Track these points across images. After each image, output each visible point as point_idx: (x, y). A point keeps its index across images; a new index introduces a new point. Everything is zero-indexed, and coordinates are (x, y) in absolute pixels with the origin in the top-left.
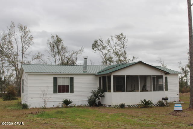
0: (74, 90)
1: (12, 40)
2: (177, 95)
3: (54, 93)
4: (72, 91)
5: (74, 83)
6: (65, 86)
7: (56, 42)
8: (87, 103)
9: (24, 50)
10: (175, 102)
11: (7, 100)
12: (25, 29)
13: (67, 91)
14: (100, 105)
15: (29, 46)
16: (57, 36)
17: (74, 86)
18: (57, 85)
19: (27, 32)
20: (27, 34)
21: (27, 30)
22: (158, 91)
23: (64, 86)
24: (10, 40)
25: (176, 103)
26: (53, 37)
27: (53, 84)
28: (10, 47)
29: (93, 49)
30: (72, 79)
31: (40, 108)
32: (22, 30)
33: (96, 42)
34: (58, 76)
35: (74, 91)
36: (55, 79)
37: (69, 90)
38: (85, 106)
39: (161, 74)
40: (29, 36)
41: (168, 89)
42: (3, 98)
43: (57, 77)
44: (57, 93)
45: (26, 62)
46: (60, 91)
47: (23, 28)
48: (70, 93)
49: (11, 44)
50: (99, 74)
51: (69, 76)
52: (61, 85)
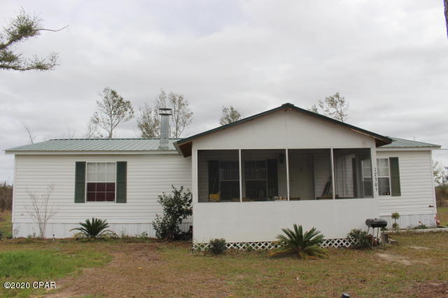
0: (128, 194)
2: (430, 206)
3: (76, 202)
4: (122, 199)
5: (128, 177)
6: (104, 183)
10: (423, 227)
13: (111, 198)
17: (128, 184)
18: (84, 183)
19: (183, 105)
20: (182, 108)
22: (362, 197)
23: (101, 186)
25: (425, 230)
27: (74, 180)
30: (122, 168)
34: (87, 160)
35: (128, 197)
36: (80, 167)
37: (114, 194)
39: (364, 143)
41: (402, 191)
43: (85, 162)
44: (84, 202)
46: (91, 198)
48: (117, 202)
51: (115, 160)
52: (94, 184)
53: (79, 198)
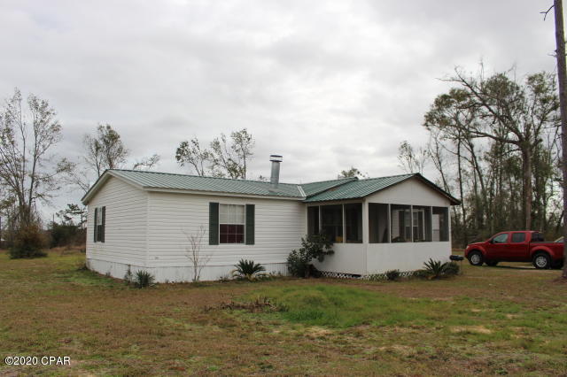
0: (256, 236)
1: (14, 129)
3: (210, 244)
4: (251, 241)
5: (256, 220)
6: (235, 225)
7: (107, 139)
8: (284, 271)
9: (41, 149)
11: (21, 257)
12: (44, 107)
13: (240, 240)
14: (314, 273)
15: (51, 143)
16: (109, 127)
17: (256, 226)
18: (218, 225)
19: (48, 113)
20: (48, 117)
21: (48, 109)
23: (232, 227)
24: (9, 127)
26: (101, 128)
27: (208, 222)
28: (7, 141)
29: (178, 158)
30: (250, 210)
31: (178, 284)
32: (37, 108)
33: (185, 144)
34: (221, 201)
35: (256, 239)
36: (214, 208)
37: (243, 236)
38: (280, 278)
39: (446, 203)
40: (52, 122)
42: (12, 253)
43: (217, 204)
44: (218, 245)
45: (41, 176)
46: (223, 241)
47: (40, 105)
48: (247, 244)
49: (10, 137)
50: (310, 200)
51: (244, 203)
52: (226, 225)
53: (213, 241)
